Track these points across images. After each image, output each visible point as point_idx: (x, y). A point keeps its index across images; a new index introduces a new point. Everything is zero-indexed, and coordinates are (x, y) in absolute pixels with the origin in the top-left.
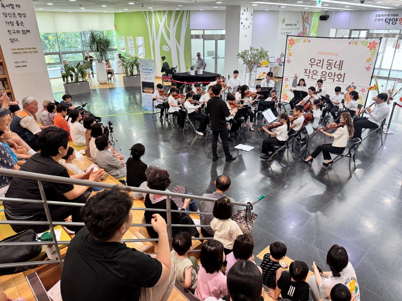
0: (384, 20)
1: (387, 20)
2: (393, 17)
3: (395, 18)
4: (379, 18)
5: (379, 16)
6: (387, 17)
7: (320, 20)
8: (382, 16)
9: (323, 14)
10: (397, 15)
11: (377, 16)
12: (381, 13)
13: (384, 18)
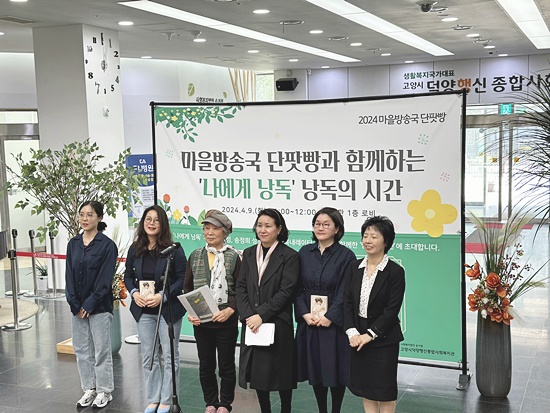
0: (425, 85)
1: (431, 85)
2: (443, 78)
3: (449, 79)
4: (413, 81)
5: (413, 78)
6: (430, 79)
7: (279, 90)
8: (419, 75)
9: (283, 76)
10: (452, 74)
11: (407, 76)
12: (416, 69)
13: (425, 80)
